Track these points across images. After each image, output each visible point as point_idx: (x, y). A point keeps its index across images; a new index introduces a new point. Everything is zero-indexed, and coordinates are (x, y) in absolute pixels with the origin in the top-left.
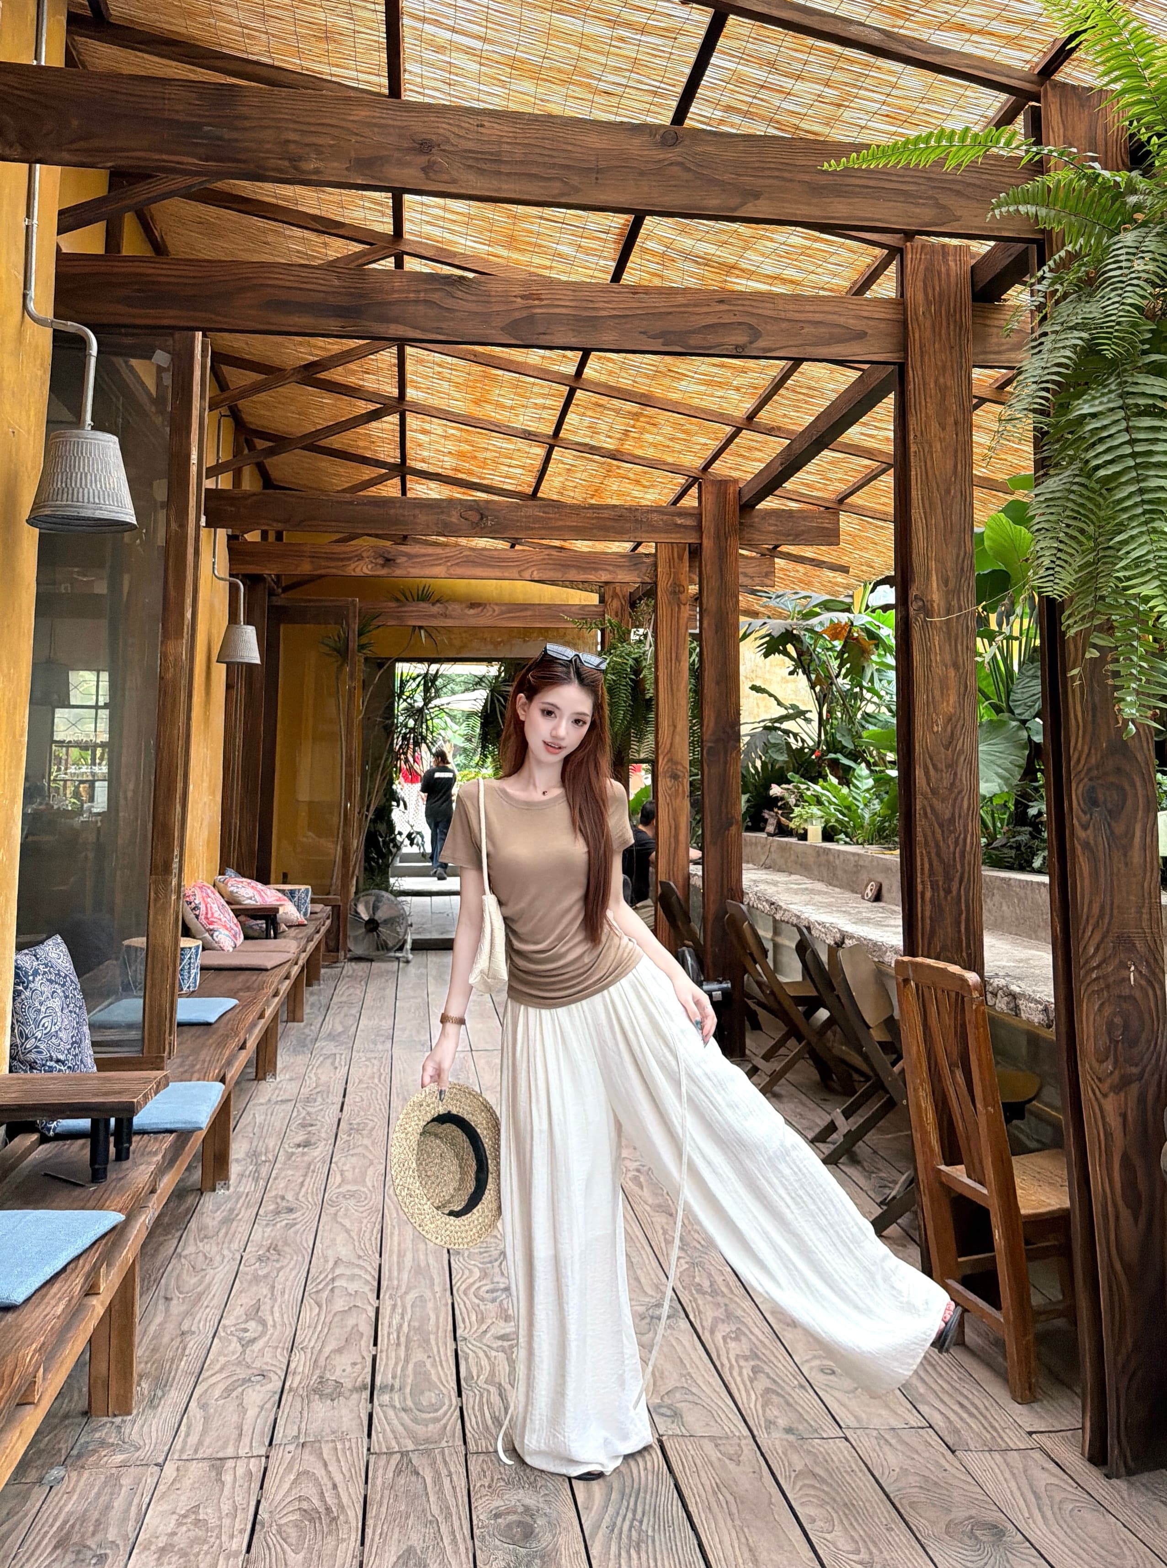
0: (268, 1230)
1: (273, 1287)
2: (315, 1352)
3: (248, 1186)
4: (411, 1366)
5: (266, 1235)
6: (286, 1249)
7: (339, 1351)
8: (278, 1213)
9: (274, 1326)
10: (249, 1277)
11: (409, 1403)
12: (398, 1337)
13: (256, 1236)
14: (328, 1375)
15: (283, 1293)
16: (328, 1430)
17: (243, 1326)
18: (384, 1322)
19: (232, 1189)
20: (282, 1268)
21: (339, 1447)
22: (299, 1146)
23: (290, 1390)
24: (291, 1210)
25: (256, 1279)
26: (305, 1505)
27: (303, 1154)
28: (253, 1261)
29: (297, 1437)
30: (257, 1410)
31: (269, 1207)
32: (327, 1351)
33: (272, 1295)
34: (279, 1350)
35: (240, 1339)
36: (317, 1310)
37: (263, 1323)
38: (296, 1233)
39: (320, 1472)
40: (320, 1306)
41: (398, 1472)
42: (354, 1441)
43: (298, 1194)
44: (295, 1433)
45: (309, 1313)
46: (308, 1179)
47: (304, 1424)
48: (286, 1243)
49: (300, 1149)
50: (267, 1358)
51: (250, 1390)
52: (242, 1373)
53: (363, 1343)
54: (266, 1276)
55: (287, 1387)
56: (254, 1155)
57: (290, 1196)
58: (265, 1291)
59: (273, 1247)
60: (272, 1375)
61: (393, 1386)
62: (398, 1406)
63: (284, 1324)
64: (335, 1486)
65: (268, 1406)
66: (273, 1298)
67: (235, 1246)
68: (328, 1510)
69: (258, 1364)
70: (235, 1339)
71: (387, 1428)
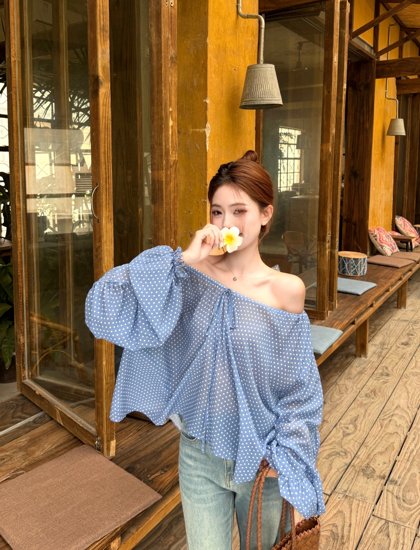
0: (375, 382)
1: (366, 411)
2: (371, 450)
3: (374, 359)
4: (409, 474)
5: (373, 384)
6: (379, 394)
7: (381, 453)
8: (382, 374)
9: (360, 430)
10: (359, 403)
11: (401, 495)
12: (409, 457)
13: (369, 384)
14: (371, 464)
15: (369, 415)
16: (359, 493)
17: (347, 426)
18: (406, 445)
19: (368, 358)
20: (373, 403)
21: (361, 504)
22: (403, 344)
23: (353, 466)
24: (388, 375)
25: (361, 405)
26: (334, 529)
27: (403, 348)
28: (363, 395)
29: (346, 491)
30: (336, 470)
31: (380, 371)
32: (376, 451)
33: (365, 414)
34: (357, 443)
35: (344, 432)
36: (380, 428)
37: (356, 427)
38: (386, 387)
39: (347, 515)
40: (382, 427)
41: (380, 531)
42: (368, 504)
43: (393, 368)
44: (345, 488)
45: (376, 429)
46: (400, 362)
47: (351, 485)
48: (380, 391)
49: (403, 346)
50: (350, 446)
51: (337, 459)
52: (338, 449)
53: (393, 453)
54: (365, 404)
55: (352, 464)
56: (383, 344)
57: (390, 369)
58: (363, 411)
59: (374, 392)
60: (349, 454)
61: (397, 482)
62: (395, 494)
63: (364, 431)
64: (350, 525)
65: (341, 470)
66: (364, 416)
67: (359, 386)
68: (343, 537)
69: (345, 447)
70: (342, 431)
71: (385, 504)
